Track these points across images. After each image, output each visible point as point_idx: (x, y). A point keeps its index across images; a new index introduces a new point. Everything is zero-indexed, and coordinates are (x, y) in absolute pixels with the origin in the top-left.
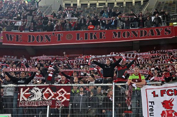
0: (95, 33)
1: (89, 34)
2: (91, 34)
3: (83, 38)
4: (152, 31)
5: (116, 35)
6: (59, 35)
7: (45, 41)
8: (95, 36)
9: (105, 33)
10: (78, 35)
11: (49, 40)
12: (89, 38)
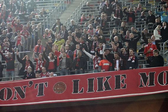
0: (108, 78)
1: (96, 81)
3: (86, 90)
5: (145, 80)
6: (41, 85)
7: (15, 98)
8: (106, 84)
9: (125, 76)
10: (76, 82)
12: (96, 89)
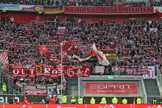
1: (109, 9)
2: (111, 9)
3: (107, 11)
4: (141, 8)
5: (123, 10)
6: (94, 9)
11: (89, 11)
